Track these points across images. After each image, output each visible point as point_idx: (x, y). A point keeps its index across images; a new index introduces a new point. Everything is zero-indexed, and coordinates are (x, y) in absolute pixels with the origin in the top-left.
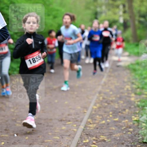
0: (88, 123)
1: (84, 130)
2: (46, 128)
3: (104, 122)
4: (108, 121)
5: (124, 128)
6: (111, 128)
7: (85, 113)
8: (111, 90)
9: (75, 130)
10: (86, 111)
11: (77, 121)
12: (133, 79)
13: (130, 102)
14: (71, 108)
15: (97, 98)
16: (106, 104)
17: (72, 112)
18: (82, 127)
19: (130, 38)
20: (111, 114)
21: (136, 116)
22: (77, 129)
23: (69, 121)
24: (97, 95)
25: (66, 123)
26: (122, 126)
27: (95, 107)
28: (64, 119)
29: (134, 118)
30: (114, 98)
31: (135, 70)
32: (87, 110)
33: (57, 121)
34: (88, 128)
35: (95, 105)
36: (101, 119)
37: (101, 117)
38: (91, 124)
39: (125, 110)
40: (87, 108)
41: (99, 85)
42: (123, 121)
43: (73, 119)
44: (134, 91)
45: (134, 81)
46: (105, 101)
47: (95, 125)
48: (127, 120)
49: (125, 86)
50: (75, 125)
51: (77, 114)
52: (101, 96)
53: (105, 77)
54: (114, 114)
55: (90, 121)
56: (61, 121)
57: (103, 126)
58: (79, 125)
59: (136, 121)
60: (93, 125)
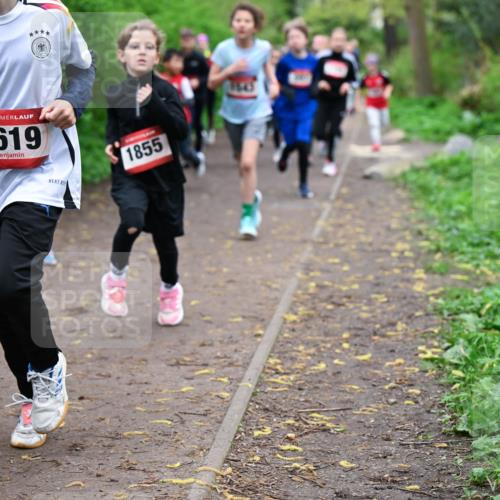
0: (269, 370)
1: (254, 394)
2: (127, 389)
3: (322, 366)
4: (336, 361)
5: (392, 384)
6: (347, 387)
7: (259, 335)
8: (346, 260)
9: (225, 395)
10: (261, 332)
11: (231, 364)
12: (421, 221)
13: (409, 299)
14: (210, 322)
15: (299, 287)
16: (330, 307)
17: (214, 333)
18: (248, 385)
19: (409, 82)
20: (347, 341)
21: (430, 347)
22: (233, 391)
23: (205, 365)
24: (299, 274)
25: (193, 371)
26: (385, 381)
27: (292, 317)
28: (187, 359)
29: (424, 352)
30: (356, 286)
31: (425, 190)
32: (264, 328)
33: (163, 365)
34: (269, 389)
35: (292, 310)
36: (313, 355)
37: (312, 350)
38: (278, 373)
39: (393, 324)
40: (264, 321)
41: (304, 241)
42: (388, 364)
43: (218, 357)
44: (422, 259)
45: (422, 227)
46: (324, 295)
47: (292, 377)
48: (400, 360)
49: (392, 244)
50: (225, 380)
51: (231, 340)
52: (312, 279)
53: (325, 214)
54: (357, 340)
55: (276, 364)
56: (178, 364)
57: (320, 382)
58: (240, 380)
59: (432, 360)
60: (284, 377)
